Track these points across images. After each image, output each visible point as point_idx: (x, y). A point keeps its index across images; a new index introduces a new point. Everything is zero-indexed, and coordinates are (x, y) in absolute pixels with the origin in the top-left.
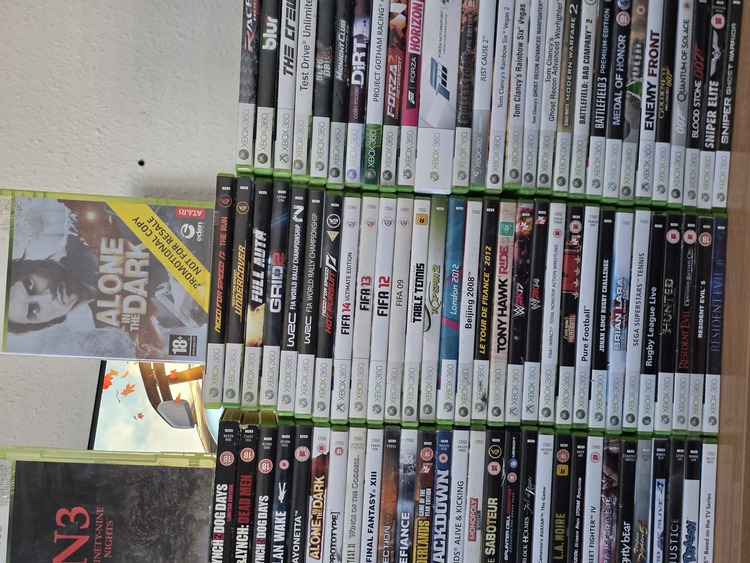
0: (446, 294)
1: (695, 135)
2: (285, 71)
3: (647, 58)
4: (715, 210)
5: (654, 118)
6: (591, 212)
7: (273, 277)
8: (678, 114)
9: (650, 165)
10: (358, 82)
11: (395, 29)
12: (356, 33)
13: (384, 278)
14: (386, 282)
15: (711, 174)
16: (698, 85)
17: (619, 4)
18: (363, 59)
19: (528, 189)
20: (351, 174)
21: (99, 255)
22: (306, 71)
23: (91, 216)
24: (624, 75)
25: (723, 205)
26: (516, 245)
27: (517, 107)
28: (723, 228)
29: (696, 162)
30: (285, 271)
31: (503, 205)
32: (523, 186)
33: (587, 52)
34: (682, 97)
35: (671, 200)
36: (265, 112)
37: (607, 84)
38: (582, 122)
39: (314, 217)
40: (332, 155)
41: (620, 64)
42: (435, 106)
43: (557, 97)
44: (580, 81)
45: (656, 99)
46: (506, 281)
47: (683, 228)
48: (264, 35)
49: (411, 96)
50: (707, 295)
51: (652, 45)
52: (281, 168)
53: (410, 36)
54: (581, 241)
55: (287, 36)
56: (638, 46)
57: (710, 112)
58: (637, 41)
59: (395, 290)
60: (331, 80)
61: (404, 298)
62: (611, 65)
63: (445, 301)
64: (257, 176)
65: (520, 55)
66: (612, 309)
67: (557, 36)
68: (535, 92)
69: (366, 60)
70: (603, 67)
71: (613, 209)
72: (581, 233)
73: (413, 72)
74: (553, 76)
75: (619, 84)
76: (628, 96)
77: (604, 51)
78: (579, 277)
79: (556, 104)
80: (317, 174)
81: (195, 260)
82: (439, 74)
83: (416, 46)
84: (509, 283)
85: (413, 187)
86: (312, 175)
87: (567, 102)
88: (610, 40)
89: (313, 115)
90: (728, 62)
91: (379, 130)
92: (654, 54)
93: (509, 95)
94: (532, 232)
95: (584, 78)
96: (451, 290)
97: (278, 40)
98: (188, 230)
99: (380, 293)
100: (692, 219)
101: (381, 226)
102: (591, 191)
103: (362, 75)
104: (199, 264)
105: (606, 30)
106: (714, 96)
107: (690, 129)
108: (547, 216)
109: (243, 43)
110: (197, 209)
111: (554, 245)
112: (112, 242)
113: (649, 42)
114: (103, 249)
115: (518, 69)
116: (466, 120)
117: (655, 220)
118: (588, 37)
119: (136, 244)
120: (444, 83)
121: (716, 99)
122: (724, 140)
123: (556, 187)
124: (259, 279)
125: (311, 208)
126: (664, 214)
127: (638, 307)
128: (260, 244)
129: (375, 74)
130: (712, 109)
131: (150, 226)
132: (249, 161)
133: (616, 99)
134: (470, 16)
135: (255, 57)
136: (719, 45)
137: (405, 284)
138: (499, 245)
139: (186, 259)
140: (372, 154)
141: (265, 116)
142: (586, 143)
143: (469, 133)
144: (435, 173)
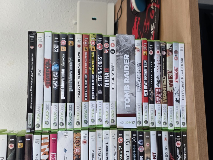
17: (139, 143)
51: (154, 159)
58: (147, 158)
88: (136, 158)
113: (152, 157)
134: (77, 156)
136: (180, 154)
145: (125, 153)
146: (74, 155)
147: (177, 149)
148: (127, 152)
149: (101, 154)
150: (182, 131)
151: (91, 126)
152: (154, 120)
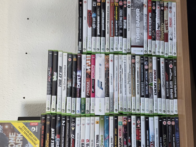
0: (105, 143)
1: (168, 95)
2: (59, 86)
3: (153, 77)
4: (175, 115)
5: (157, 92)
6: (142, 118)
7: (57, 142)
8: (163, 90)
9: (157, 104)
10: (79, 87)
11: (88, 73)
12: (78, 75)
13: (87, 140)
14: (88, 141)
15: (173, 105)
16: (167, 82)
17: (145, 63)
18: (80, 81)
19: (125, 112)
20: (78, 111)
21: (9, 138)
22: (65, 85)
23: (7, 127)
24: (148, 81)
25: (177, 113)
26: (123, 128)
27: (121, 91)
28: (178, 120)
29: (169, 102)
30: (60, 140)
31: (119, 117)
32: (124, 112)
33: (138, 76)
34: (163, 86)
35: (163, 113)
36: (54, 97)
37: (144, 84)
38: (138, 94)
39: (68, 124)
40: (72, 107)
41: (147, 79)
42: (99, 92)
43: (131, 88)
44: (137, 83)
45: (157, 87)
46: (121, 138)
47: (167, 120)
48: (53, 77)
49: (93, 90)
50: (175, 138)
51: (154, 73)
52: (58, 111)
53: (92, 74)
54: (140, 126)
55: (59, 77)
56: (151, 74)
57: (171, 89)
58: (150, 73)
59: (91, 143)
60: (71, 87)
61: (93, 145)
62: (144, 79)
63: (105, 145)
64: (52, 114)
65: (121, 77)
66: (150, 144)
67: (130, 72)
68: (125, 87)
69: (81, 81)
70: (142, 79)
71: (148, 116)
72: (140, 123)
73: (93, 83)
74: (129, 82)
75: (147, 84)
76: (149, 87)
77: (142, 75)
78: (141, 136)
79: (131, 90)
80: (68, 113)
81: (35, 137)
82: (100, 83)
83: (93, 77)
84: (122, 139)
85: (94, 114)
86: (67, 113)
87: (134, 89)
88: (143, 72)
89: (67, 96)
90: (174, 76)
91: (85, 99)
92: (155, 75)
93: (118, 88)
94: (127, 124)
95: (138, 82)
96: (106, 142)
97: (57, 78)
98: (33, 129)
99: (87, 144)
100: (169, 118)
101: (86, 125)
102: (142, 112)
103: (80, 85)
104: (36, 138)
105: (142, 70)
106: (172, 85)
107: (166, 94)
108: (131, 119)
109: (48, 79)
110: (36, 123)
111: (133, 127)
112: (12, 133)
113: (153, 73)
114: (10, 136)
115: (120, 81)
116: (107, 95)
117: (159, 119)
118: (138, 72)
119: (19, 134)
120: (101, 86)
121: (172, 86)
122: (175, 96)
123: (133, 112)
124: (53, 143)
125: (67, 121)
126: (162, 117)
127: (157, 143)
128: (53, 132)
129: (83, 85)
130: (171, 88)
131: (23, 128)
132: (50, 110)
133: (146, 88)
134: (107, 68)
135: (51, 83)
136: (172, 72)
137: (94, 141)
138: (119, 128)
139: (33, 137)
140: (83, 106)
141: (54, 98)
142: (139, 99)
143: (109, 99)
144: (100, 110)
145: (136, 69)
146: (105, 68)
147: (170, 69)
148: (137, 68)
149: (121, 69)
150: (173, 58)
151: (115, 52)
152: (155, 50)
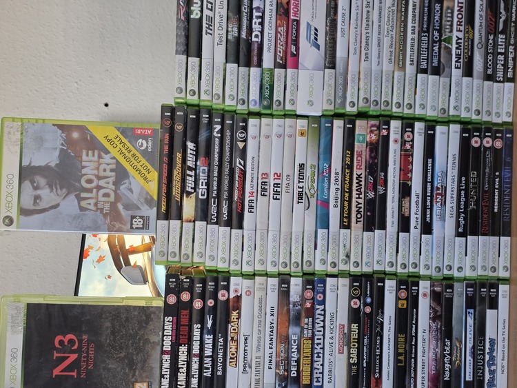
0: (320, 184)
1: (490, 72)
2: (207, 33)
3: (456, 20)
4: (505, 123)
5: (461, 60)
6: (419, 126)
7: (201, 174)
8: (478, 58)
9: (459, 93)
10: (256, 40)
11: (281, 3)
12: (254, 6)
13: (277, 174)
14: (278, 176)
15: (501, 99)
16: (491, 37)
18: (260, 24)
19: (376, 111)
20: (253, 103)
21: (81, 162)
22: (221, 32)
23: (75, 135)
24: (440, 31)
25: (510, 120)
26: (368, 150)
27: (366, 54)
28: (510, 136)
29: (490, 90)
30: (209, 170)
31: (358, 122)
32: (371, 109)
33: (414, 16)
34: (480, 46)
35: (474, 117)
36: (193, 61)
37: (428, 37)
38: (412, 64)
39: (228, 133)
40: (240, 90)
41: (437, 24)
42: (310, 55)
43: (394, 47)
44: (409, 36)
45: (462, 48)
46: (361, 174)
47: (482, 136)
48: (192, 8)
49: (293, 48)
50: (500, 182)
51: (459, 10)
52: (205, 99)
53: (292, 7)
54: (412, 146)
55: (207, 8)
56: (449, 11)
57: (499, 56)
58: (448, 8)
59: (285, 182)
60: (238, 39)
61: (291, 187)
62: (431, 25)
63: (319, 189)
64: (188, 105)
65: (368, 19)
66: (435, 192)
67: (393, 5)
68: (379, 44)
69: (262, 24)
70: (425, 26)
71: (434, 124)
72: (412, 141)
73: (295, 32)
74: (391, 33)
75: (436, 38)
76: (443, 46)
77: (426, 15)
78: (411, 171)
79: (393, 52)
80: (230, 103)
81: (147, 164)
82: (313, 32)
83: (296, 14)
84: (363, 176)
85: (295, 111)
86: (226, 104)
87: (401, 50)
88: (429, 7)
89: (226, 62)
90: (511, 22)
91: (272, 72)
92: (460, 16)
93: (361, 47)
94: (378, 140)
95: (412, 33)
96: (323, 182)
97: (202, 11)
98: (142, 143)
99: (274, 184)
100: (488, 130)
101: (274, 138)
102: (418, 112)
103: (259, 34)
104: (149, 167)
105: (427, 1)
106: (502, 45)
107: (486, 68)
108: (388, 130)
109: (177, 14)
110: (147, 129)
111: (394, 149)
112: (90, 152)
113: (456, 8)
114: (84, 157)
115: (366, 29)
116: (331, 63)
117: (463, 131)
118: (414, 6)
119: (106, 154)
120: (316, 39)
121: (503, 47)
122: (510, 75)
123: (395, 109)
124: (191, 176)
125: (226, 127)
126: (469, 126)
127: (452, 191)
128: (191, 152)
129: (269, 34)
130: (501, 54)
131: (116, 141)
132: (183, 95)
133: (434, 48)
135: (186, 24)
136: (505, 10)
137: (291, 178)
138: (356, 150)
139: (141, 163)
140: (267, 88)
141: (193, 64)
142: (414, 78)
143: (334, 73)
144: (311, 101)
